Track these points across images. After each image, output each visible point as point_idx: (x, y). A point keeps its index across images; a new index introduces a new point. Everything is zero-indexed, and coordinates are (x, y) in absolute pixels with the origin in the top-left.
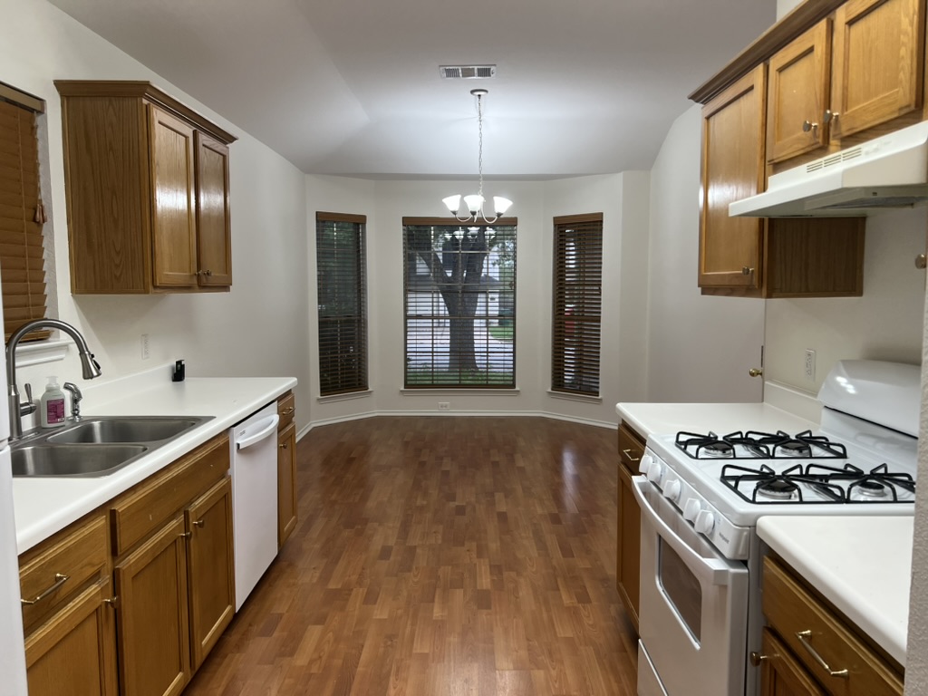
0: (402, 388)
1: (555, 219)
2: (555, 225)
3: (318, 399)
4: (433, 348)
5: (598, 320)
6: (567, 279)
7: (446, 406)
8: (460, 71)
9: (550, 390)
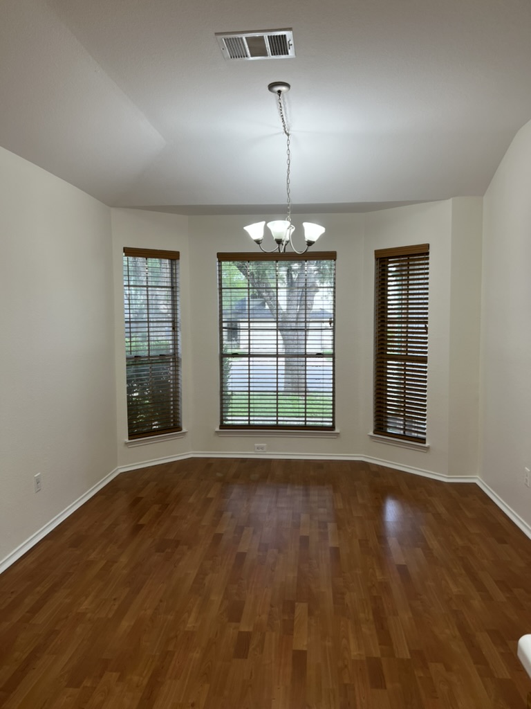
0: (217, 429)
1: (377, 252)
2: (377, 259)
3: (126, 444)
4: (249, 387)
5: (424, 360)
6: (389, 316)
7: (262, 448)
8: (244, 40)
9: (371, 433)
